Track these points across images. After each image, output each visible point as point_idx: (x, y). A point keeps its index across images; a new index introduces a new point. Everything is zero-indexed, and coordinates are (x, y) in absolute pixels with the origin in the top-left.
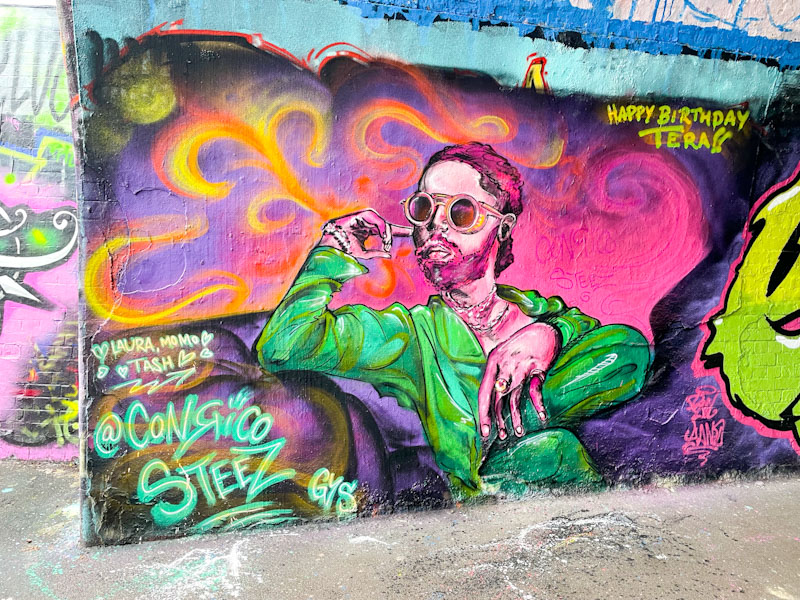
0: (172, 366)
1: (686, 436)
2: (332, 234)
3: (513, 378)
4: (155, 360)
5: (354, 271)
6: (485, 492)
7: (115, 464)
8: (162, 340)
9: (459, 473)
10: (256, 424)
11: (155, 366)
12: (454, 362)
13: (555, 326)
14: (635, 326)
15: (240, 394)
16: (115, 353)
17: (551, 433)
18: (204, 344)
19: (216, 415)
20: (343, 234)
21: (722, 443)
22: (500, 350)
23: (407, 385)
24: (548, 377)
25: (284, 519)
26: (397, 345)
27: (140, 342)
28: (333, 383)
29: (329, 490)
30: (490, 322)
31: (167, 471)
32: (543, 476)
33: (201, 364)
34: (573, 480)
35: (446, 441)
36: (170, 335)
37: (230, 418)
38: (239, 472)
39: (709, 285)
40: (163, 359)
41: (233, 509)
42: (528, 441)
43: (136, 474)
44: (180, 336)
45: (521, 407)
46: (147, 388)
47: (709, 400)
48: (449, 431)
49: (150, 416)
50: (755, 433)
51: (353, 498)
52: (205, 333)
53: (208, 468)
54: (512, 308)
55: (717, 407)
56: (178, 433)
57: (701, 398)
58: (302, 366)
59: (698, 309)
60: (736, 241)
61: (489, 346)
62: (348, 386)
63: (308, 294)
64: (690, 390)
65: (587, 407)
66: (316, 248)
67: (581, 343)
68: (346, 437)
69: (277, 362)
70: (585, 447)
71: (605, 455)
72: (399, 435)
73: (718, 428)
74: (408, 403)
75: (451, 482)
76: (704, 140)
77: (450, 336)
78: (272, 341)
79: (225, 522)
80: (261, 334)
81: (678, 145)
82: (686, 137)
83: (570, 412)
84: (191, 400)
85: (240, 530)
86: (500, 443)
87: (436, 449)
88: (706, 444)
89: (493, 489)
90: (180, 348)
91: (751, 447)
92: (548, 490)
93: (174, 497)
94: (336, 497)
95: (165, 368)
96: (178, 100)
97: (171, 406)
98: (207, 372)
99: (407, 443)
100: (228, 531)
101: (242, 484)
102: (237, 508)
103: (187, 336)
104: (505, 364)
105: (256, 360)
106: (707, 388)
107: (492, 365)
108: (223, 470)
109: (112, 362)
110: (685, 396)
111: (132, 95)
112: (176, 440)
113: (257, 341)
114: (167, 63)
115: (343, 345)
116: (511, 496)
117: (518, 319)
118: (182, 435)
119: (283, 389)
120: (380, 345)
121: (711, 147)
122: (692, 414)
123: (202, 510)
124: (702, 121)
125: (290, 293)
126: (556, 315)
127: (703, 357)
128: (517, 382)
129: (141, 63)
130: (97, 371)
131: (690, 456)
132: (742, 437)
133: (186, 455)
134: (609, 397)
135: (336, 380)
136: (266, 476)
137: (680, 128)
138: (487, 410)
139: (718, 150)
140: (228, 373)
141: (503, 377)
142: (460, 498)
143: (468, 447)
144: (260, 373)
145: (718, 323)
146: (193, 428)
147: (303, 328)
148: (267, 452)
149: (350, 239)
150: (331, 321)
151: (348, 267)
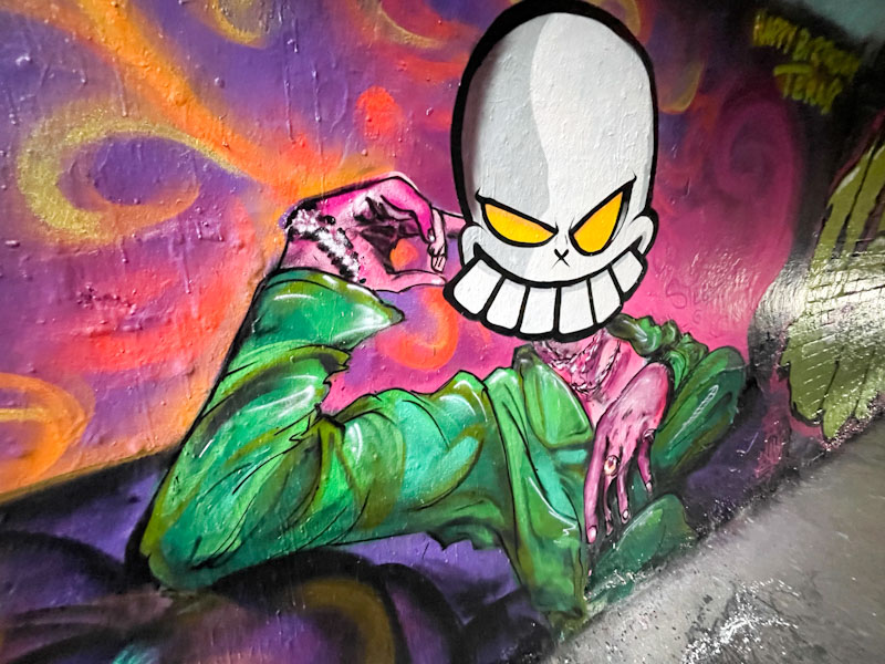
1: (760, 458)
2: (311, 237)
3: (624, 451)
5: (372, 320)
6: (591, 614)
12: (553, 450)
13: (668, 364)
17: (652, 507)
20: (340, 236)
22: (611, 414)
23: (486, 511)
24: (657, 435)
26: (465, 449)
30: (599, 375)
35: (544, 570)
42: (635, 524)
48: (547, 555)
50: (801, 437)
54: (625, 347)
61: (597, 411)
62: (381, 553)
63: (267, 390)
64: (766, 409)
65: (690, 458)
66: (277, 271)
67: (690, 380)
69: (209, 563)
70: (685, 506)
72: (475, 593)
74: (489, 539)
76: (820, 94)
77: (547, 412)
78: (184, 522)
81: (800, 97)
82: (809, 85)
83: (675, 470)
86: (607, 540)
88: (772, 461)
89: (600, 606)
91: (798, 451)
92: (652, 572)
99: (490, 599)
104: (615, 433)
105: (148, 578)
107: (601, 439)
110: (763, 416)
115: (364, 480)
116: (618, 602)
117: (630, 363)
119: (237, 613)
120: (437, 459)
121: (823, 106)
122: (766, 434)
125: (219, 396)
126: (670, 348)
127: (779, 369)
128: (628, 454)
135: (359, 550)
137: (808, 71)
138: (595, 506)
139: (827, 110)
142: (563, 637)
144: (165, 602)
149: (357, 249)
150: (332, 437)
151: (358, 314)
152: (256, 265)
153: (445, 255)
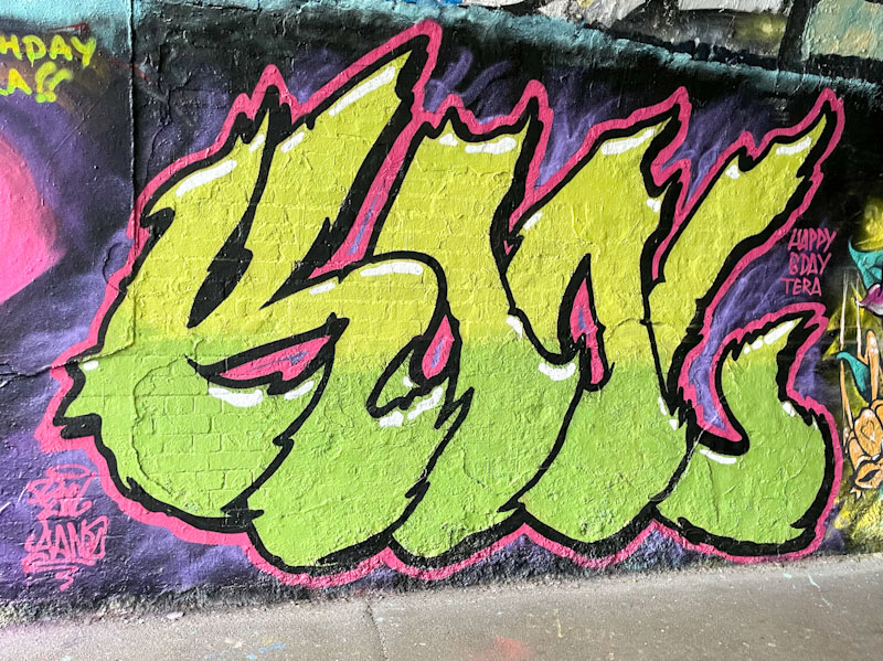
1: (28, 545)
21: (103, 553)
39: (65, 309)
47: (74, 487)
50: (172, 538)
55: (90, 497)
57: (57, 484)
59: (44, 346)
60: (114, 241)
64: (34, 473)
73: (94, 530)
76: (17, 81)
88: (69, 556)
91: (164, 559)
106: (69, 470)
110: (24, 481)
121: (34, 93)
122: (38, 509)
127: (59, 419)
131: (37, 576)
132: (145, 544)
139: (52, 98)
145: (88, 367)
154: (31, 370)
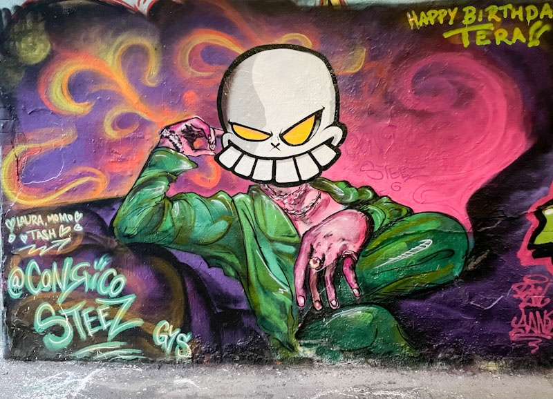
0: (55, 236)
1: (513, 323)
2: (168, 137)
3: (326, 257)
4: (44, 231)
5: (186, 166)
6: (302, 355)
7: (21, 304)
8: (48, 217)
9: (278, 336)
10: (114, 282)
11: (44, 236)
12: (271, 241)
13: (366, 213)
14: (451, 214)
15: (102, 259)
16: (19, 225)
17: (366, 308)
18: (77, 221)
19: (85, 273)
20: (177, 137)
22: (313, 232)
23: (231, 258)
24: (361, 258)
25: (135, 357)
26: (222, 226)
27: (34, 218)
28: (171, 254)
29: (169, 338)
30: (304, 207)
31: (53, 313)
32: (358, 346)
33: (75, 235)
34: (390, 353)
35: (267, 307)
36: (54, 214)
37: (96, 276)
38: (102, 317)
39: (535, 175)
40: (49, 231)
41: (99, 345)
42: (343, 314)
43: (33, 312)
44: (60, 214)
45: (335, 282)
46: (39, 251)
47: (540, 289)
48: (268, 299)
49: (42, 271)
51: (188, 347)
52: (77, 213)
53: (80, 312)
54: (324, 196)
55: (549, 296)
56: (60, 284)
57: (529, 286)
58: (146, 240)
59: (523, 199)
61: (303, 228)
62: (183, 257)
63: (150, 184)
64: (517, 279)
65: (402, 287)
66: (157, 147)
67: (392, 228)
68: (181, 298)
69: (129, 236)
70: (400, 324)
71: (422, 333)
72: (225, 299)
74: (232, 273)
75: (271, 343)
76: (518, 35)
77: (268, 219)
78: (124, 220)
79: (94, 354)
80: (116, 214)
81: (488, 42)
82: (496, 34)
83: (384, 290)
84: (68, 261)
85: (104, 361)
86: (316, 313)
87: (257, 314)
88: (537, 332)
89: (309, 353)
90: (60, 223)
92: (363, 359)
93: (58, 331)
94: (175, 344)
95: (51, 237)
96: (51, 45)
97: (55, 265)
98: (79, 241)
99: (232, 306)
100: (96, 361)
101: (105, 326)
102: (101, 345)
103: (65, 214)
104: (318, 244)
105: (113, 234)
106: (537, 278)
107: (306, 246)
108: (91, 315)
109: (18, 232)
110: (511, 283)
111: (23, 46)
112: (59, 289)
113: (113, 220)
114: (42, 21)
115: (178, 224)
116: (326, 360)
117: (329, 205)
118: (63, 287)
119: (133, 257)
120: (208, 225)
121: (528, 41)
122: (519, 301)
123: (77, 343)
124: (513, 17)
125: (137, 184)
126: (367, 203)
127: (531, 246)
128: (330, 260)
129: (26, 22)
130: (8, 237)
131: (518, 343)
133: (64, 302)
134: (424, 279)
135: (173, 252)
136: (122, 322)
137: (489, 26)
138: (302, 283)
139: (537, 43)
140: (94, 243)
141: (318, 255)
142: (278, 357)
143: (286, 314)
144: (116, 244)
145: (548, 213)
146: (70, 282)
147: (147, 211)
148: (122, 304)
149: (182, 141)
150: (169, 205)
151: (181, 163)
152: (151, 146)
153: (215, 144)
154: (516, 214)
